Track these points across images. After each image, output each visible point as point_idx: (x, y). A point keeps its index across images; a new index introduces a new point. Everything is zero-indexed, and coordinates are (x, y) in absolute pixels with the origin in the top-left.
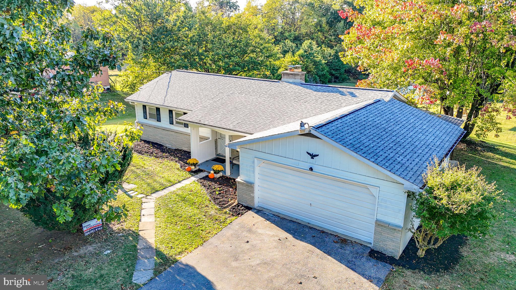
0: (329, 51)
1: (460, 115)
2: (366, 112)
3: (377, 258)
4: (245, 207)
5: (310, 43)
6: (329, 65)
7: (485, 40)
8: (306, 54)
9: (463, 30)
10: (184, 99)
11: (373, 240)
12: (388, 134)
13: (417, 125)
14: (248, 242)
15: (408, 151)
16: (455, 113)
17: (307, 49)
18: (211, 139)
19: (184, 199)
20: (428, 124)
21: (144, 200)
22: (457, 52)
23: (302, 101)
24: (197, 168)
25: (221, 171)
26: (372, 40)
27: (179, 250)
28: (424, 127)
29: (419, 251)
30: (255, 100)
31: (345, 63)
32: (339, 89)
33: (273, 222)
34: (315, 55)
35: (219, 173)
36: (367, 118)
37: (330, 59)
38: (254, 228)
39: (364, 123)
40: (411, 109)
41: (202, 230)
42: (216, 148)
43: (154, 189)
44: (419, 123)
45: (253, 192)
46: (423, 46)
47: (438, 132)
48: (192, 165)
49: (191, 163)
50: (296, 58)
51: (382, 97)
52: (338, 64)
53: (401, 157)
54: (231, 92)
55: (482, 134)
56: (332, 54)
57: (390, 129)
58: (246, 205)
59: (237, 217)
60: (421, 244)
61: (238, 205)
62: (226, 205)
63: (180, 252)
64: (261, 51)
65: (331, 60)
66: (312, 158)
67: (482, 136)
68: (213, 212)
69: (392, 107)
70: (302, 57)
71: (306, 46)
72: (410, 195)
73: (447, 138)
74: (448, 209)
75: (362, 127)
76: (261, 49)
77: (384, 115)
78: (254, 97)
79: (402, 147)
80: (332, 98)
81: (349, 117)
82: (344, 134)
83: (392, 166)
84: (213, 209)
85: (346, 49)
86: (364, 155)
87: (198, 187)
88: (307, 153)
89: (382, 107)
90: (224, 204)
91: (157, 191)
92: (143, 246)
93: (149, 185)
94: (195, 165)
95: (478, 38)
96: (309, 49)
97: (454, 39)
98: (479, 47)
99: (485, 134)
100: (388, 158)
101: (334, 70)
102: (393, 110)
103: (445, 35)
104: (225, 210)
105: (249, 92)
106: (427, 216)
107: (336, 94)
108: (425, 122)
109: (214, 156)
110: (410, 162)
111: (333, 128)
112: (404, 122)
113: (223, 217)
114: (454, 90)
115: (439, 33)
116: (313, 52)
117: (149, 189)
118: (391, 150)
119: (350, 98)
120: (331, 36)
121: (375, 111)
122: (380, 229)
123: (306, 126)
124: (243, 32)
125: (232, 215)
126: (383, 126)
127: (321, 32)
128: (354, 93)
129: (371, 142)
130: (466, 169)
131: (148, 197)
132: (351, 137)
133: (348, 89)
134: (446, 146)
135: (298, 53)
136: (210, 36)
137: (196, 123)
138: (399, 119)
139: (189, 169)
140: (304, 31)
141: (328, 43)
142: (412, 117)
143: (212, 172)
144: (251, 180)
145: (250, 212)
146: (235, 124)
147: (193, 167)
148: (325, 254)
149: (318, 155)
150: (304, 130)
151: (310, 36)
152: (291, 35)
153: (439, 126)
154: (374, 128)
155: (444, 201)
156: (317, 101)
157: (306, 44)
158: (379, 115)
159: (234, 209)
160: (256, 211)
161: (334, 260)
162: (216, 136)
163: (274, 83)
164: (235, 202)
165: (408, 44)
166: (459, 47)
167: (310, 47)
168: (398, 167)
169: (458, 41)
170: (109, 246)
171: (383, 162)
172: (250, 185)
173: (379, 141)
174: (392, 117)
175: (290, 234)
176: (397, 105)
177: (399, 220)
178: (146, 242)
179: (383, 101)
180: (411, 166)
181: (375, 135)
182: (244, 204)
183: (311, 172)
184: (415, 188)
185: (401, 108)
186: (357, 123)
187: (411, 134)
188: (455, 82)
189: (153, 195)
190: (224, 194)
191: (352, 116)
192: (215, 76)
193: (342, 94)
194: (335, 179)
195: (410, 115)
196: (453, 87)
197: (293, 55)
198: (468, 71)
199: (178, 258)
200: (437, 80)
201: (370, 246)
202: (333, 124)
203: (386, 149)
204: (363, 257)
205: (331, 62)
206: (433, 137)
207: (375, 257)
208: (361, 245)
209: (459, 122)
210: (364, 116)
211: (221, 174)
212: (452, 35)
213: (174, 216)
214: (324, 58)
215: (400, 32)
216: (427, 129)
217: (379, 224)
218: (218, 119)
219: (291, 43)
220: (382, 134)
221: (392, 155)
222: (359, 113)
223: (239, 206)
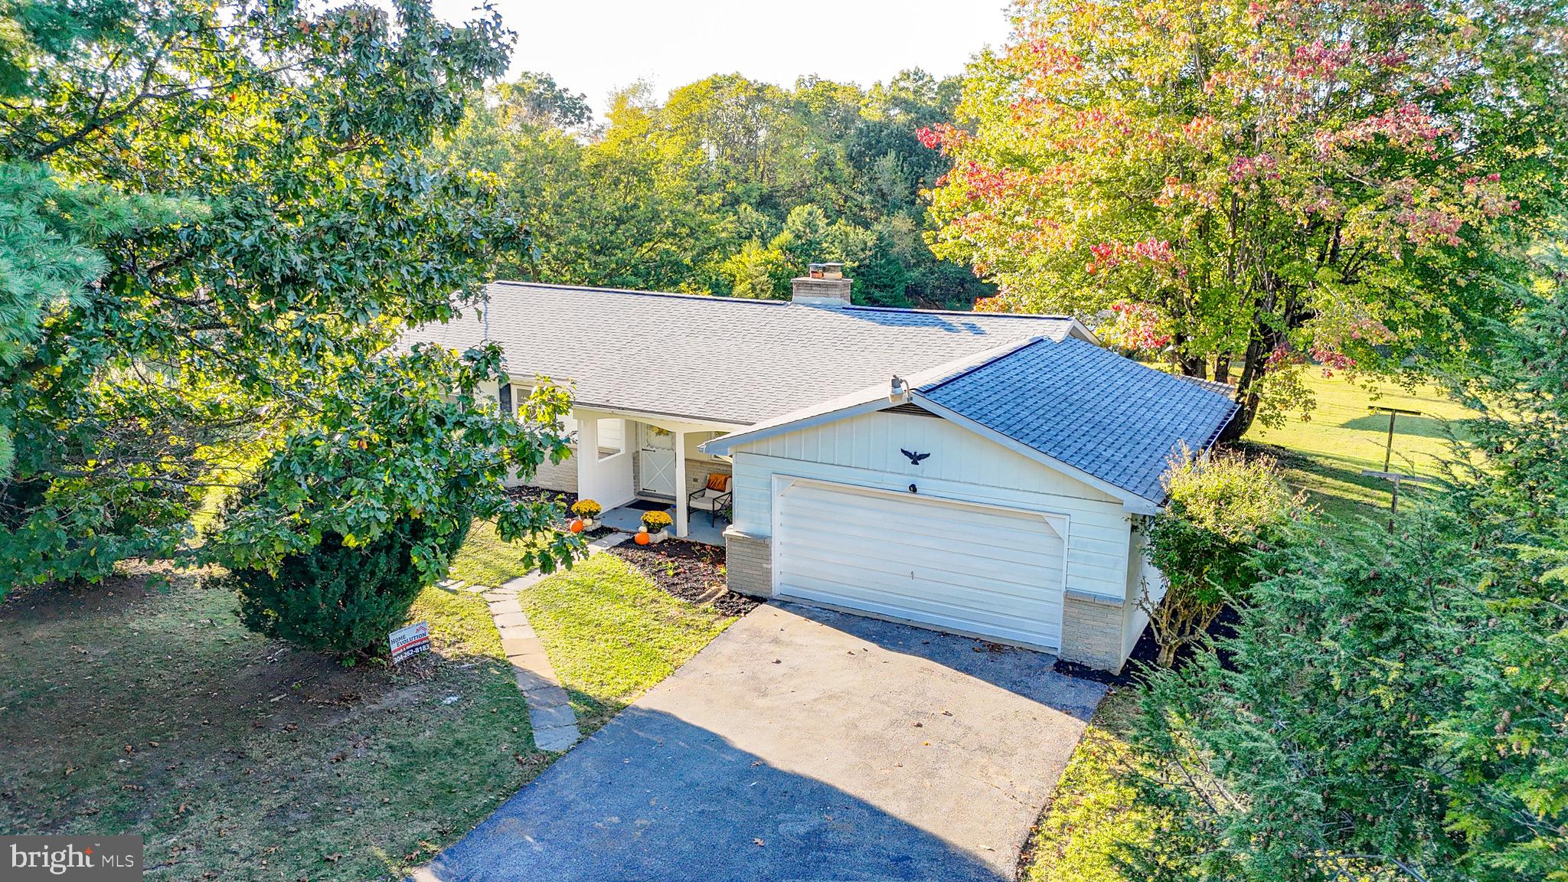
0: (861, 237)
1: (1222, 375)
2: (1017, 364)
3: (1074, 674)
4: (747, 597)
5: (810, 214)
6: (863, 274)
7: (1265, 197)
8: (799, 242)
9: (1215, 176)
10: (541, 355)
11: (1060, 640)
12: (1074, 408)
13: (1132, 390)
14: (778, 662)
15: (1123, 440)
16: (1210, 370)
17: (802, 229)
18: (623, 452)
19: (591, 590)
20: (1156, 389)
21: (488, 597)
22: (1205, 226)
23: (853, 348)
24: (598, 524)
25: (666, 525)
26: (1008, 200)
27: (622, 687)
28: (1149, 395)
29: (1161, 655)
30: (733, 349)
31: (939, 257)
32: (940, 317)
33: (826, 622)
34: (825, 245)
35: (659, 531)
36: (1024, 375)
37: (865, 259)
38: (784, 637)
39: (1019, 385)
40: (1113, 358)
41: (661, 648)
42: (636, 476)
43: (503, 572)
44: (1136, 388)
45: (768, 558)
46: (1128, 214)
47: (1180, 406)
48: (584, 515)
49: (583, 510)
50: (775, 254)
51: (1046, 333)
52: (889, 271)
53: (1111, 451)
54: (666, 333)
55: (1272, 417)
56: (870, 244)
57: (1075, 397)
58: (750, 593)
59: (736, 618)
60: (1164, 633)
61: (731, 594)
62: (701, 597)
63: (625, 691)
64: (693, 234)
65: (868, 261)
66: (915, 463)
67: (1274, 421)
68: (674, 611)
69: (1072, 355)
70: (790, 250)
71: (798, 223)
72: (1138, 524)
73: (1202, 418)
74: (1216, 537)
75: (1016, 394)
76: (691, 229)
77: (1058, 370)
78: (729, 343)
79: (1108, 431)
80: (926, 340)
81: (984, 373)
82: (982, 404)
83: (1094, 466)
84: (673, 605)
85: (940, 223)
86: (1035, 445)
87: (615, 564)
88: (903, 451)
89: (1049, 354)
90: (695, 595)
91: (514, 577)
92: (531, 686)
93: (486, 564)
94: (591, 514)
95: (1248, 194)
96: (808, 231)
97: (1198, 196)
98: (1254, 215)
99: (1279, 415)
100: (1084, 451)
101: (876, 287)
102: (1075, 360)
103: (1177, 187)
104: (702, 606)
105: (715, 332)
106: (1177, 558)
107: (936, 328)
108: (1148, 386)
109: (631, 497)
110: (1129, 459)
111: (958, 393)
112: (1105, 385)
113: (703, 621)
114: (1205, 317)
115: (1163, 183)
116: (817, 237)
117: (490, 573)
118: (1087, 438)
119: (970, 339)
120: (862, 193)
121: (1036, 361)
122: (1074, 611)
123: (903, 386)
124: (639, 181)
125: (724, 614)
126: (1060, 391)
127: (834, 182)
128: (978, 325)
129: (1041, 421)
130: (1247, 462)
131: (495, 591)
132: (999, 412)
133: (962, 318)
134: (1200, 432)
135: (777, 241)
136: (549, 194)
137: (599, 406)
138: (1092, 378)
139: (578, 527)
140: (784, 179)
141: (855, 215)
142: (1119, 375)
143: (643, 529)
144: (763, 530)
145: (764, 605)
146: (701, 403)
147: (588, 522)
148: (960, 673)
149: (928, 455)
150: (900, 395)
151: (803, 194)
152: (751, 190)
153: (1181, 394)
154: (1042, 395)
155: (1209, 523)
156: (891, 345)
157: (798, 216)
158: (1048, 369)
159: (723, 602)
160: (777, 603)
161: (983, 682)
162: (637, 443)
163: (774, 307)
164: (720, 590)
165: (1096, 209)
166: (1208, 216)
167: (810, 225)
168: (1106, 467)
169: (1206, 200)
170: (449, 688)
171: (1076, 458)
172: (760, 543)
173: (1058, 419)
174: (1076, 374)
175: (873, 641)
176: (1081, 350)
177: (1114, 586)
178: (536, 677)
179: (1049, 342)
180: (1133, 467)
181: (1047, 408)
182: (744, 591)
183: (913, 495)
184: (1148, 507)
185: (1092, 357)
186: (1004, 385)
187: (1123, 408)
188: (1206, 298)
189: (505, 586)
190: (688, 574)
191: (989, 370)
192: (610, 295)
193: (950, 328)
194: (969, 507)
195: (1115, 370)
196: (1202, 309)
197: (765, 245)
198: (1232, 274)
199: (623, 701)
200: (1165, 294)
201: (1055, 653)
202: (956, 386)
203: (1076, 435)
204: (1043, 673)
205: (868, 266)
206: (1171, 416)
207: (1070, 672)
208: (1035, 652)
209: (1222, 390)
210: (1017, 371)
211: (664, 534)
212: (1193, 188)
213: (580, 624)
214: (847, 255)
215: (1075, 180)
216: (1155, 399)
217: (1073, 598)
218: (655, 396)
219: (755, 215)
220: (1062, 407)
221: (1090, 446)
222: (1003, 364)
223: (732, 597)
